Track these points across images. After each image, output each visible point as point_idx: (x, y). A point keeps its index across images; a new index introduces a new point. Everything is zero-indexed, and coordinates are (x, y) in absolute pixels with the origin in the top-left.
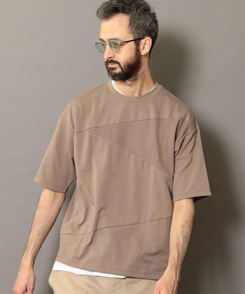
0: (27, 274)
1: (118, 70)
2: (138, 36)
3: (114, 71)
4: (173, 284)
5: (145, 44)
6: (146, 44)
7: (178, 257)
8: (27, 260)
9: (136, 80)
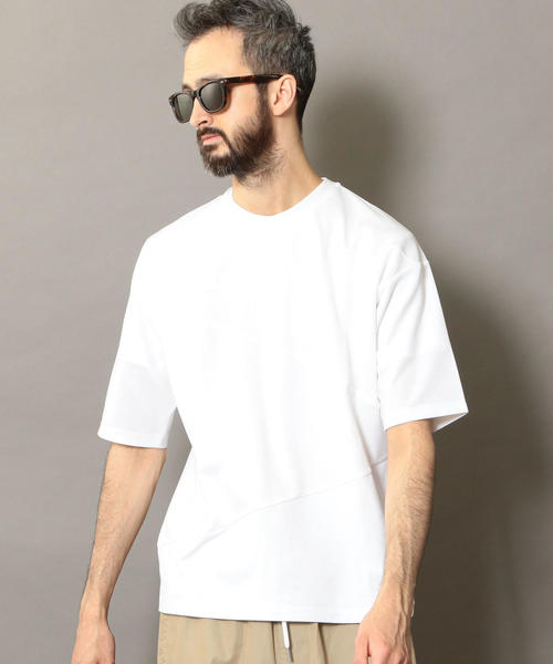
0: (96, 633)
1: (223, 151)
2: (262, 71)
3: (214, 153)
4: (397, 623)
5: (281, 90)
6: (284, 91)
7: (404, 562)
8: (91, 605)
9: (268, 172)
